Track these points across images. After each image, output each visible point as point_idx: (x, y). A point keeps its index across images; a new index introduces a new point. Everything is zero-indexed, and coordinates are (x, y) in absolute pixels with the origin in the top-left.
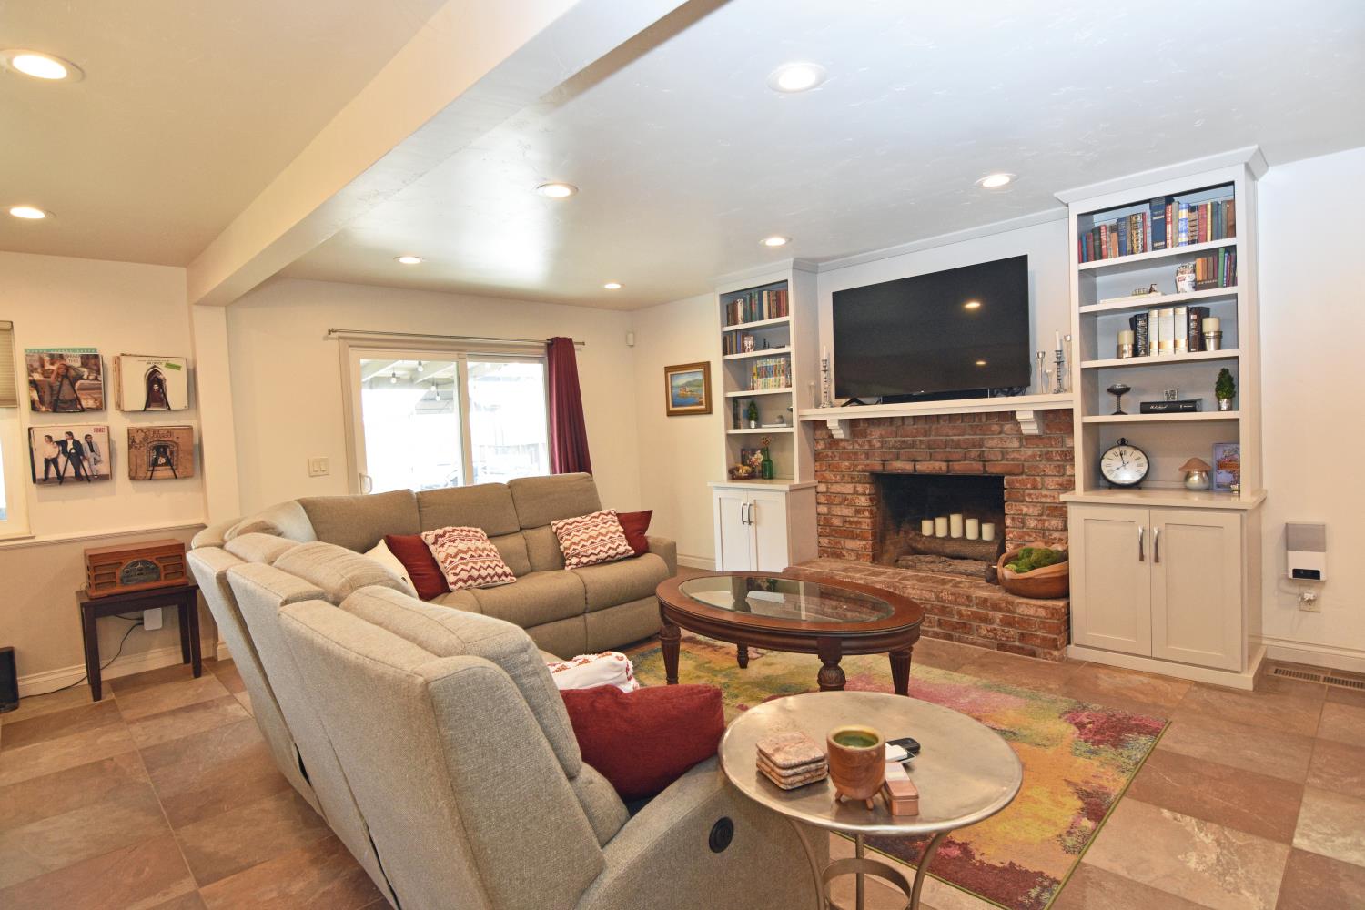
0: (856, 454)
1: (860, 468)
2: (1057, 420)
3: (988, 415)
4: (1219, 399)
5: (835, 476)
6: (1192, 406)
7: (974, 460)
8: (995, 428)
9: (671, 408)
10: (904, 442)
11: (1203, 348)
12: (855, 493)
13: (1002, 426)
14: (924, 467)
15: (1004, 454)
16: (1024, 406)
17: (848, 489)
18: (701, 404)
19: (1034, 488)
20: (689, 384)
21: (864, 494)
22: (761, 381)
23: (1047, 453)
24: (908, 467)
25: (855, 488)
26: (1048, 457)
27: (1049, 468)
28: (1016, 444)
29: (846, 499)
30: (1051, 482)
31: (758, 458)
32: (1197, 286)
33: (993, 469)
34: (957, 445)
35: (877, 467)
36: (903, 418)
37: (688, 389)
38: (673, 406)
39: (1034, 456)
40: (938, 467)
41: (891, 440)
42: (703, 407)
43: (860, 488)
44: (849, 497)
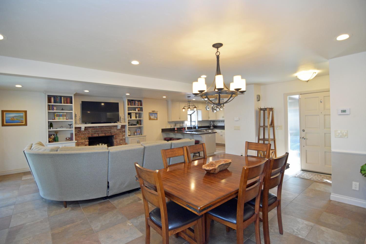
0: (85, 134)
1: (86, 136)
2: (123, 127)
3: (112, 126)
4: (137, 124)
5: (80, 139)
6: (136, 125)
7: (109, 133)
8: (113, 128)
9: (5, 124)
10: (96, 131)
11: (137, 118)
12: (85, 142)
13: (114, 128)
14: (100, 135)
15: (114, 132)
16: (119, 125)
17: (83, 141)
18: (23, 122)
19: (119, 137)
20: (15, 116)
21: (87, 142)
22: (57, 118)
23: (121, 131)
24: (97, 135)
25: (85, 140)
26: (121, 132)
27: (121, 133)
28: (116, 130)
29: (83, 143)
30: (121, 136)
31: (53, 137)
32: (138, 111)
33: (112, 134)
34: (106, 131)
35: (90, 136)
36: (96, 127)
37: (15, 118)
38: (6, 123)
39: (119, 132)
40: (103, 135)
41: (94, 131)
42: (24, 123)
43: (86, 140)
44: (84, 143)
